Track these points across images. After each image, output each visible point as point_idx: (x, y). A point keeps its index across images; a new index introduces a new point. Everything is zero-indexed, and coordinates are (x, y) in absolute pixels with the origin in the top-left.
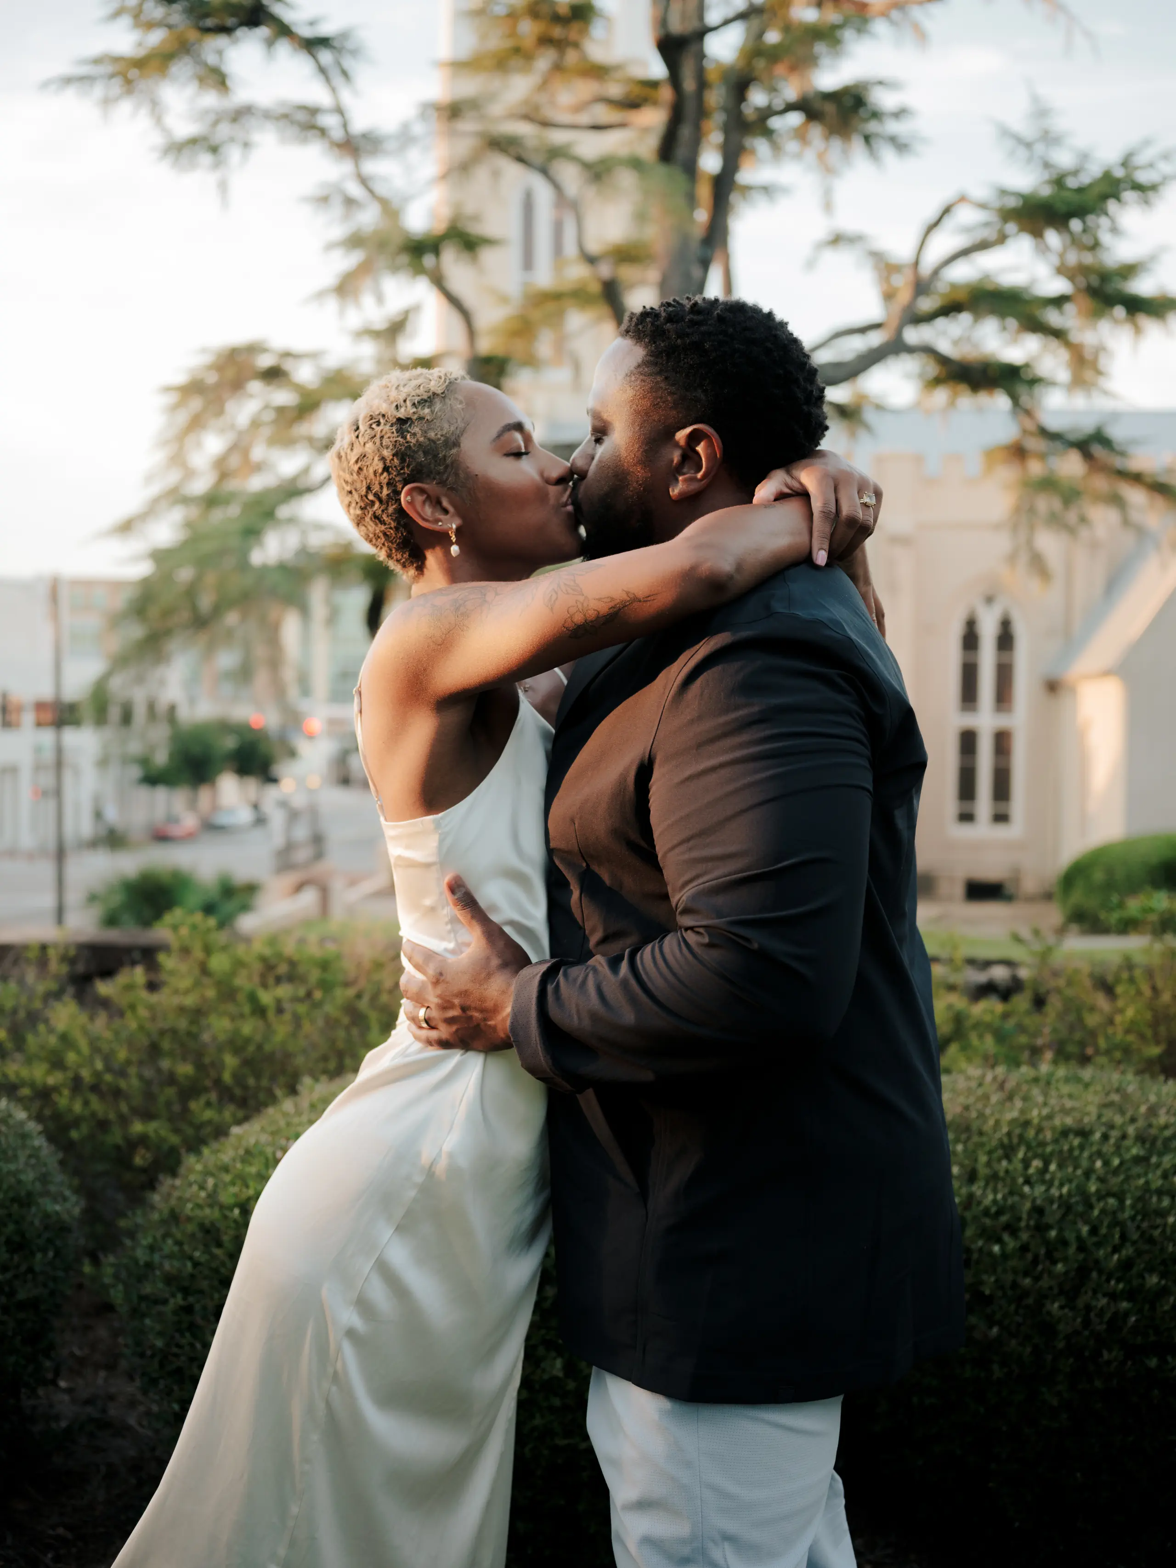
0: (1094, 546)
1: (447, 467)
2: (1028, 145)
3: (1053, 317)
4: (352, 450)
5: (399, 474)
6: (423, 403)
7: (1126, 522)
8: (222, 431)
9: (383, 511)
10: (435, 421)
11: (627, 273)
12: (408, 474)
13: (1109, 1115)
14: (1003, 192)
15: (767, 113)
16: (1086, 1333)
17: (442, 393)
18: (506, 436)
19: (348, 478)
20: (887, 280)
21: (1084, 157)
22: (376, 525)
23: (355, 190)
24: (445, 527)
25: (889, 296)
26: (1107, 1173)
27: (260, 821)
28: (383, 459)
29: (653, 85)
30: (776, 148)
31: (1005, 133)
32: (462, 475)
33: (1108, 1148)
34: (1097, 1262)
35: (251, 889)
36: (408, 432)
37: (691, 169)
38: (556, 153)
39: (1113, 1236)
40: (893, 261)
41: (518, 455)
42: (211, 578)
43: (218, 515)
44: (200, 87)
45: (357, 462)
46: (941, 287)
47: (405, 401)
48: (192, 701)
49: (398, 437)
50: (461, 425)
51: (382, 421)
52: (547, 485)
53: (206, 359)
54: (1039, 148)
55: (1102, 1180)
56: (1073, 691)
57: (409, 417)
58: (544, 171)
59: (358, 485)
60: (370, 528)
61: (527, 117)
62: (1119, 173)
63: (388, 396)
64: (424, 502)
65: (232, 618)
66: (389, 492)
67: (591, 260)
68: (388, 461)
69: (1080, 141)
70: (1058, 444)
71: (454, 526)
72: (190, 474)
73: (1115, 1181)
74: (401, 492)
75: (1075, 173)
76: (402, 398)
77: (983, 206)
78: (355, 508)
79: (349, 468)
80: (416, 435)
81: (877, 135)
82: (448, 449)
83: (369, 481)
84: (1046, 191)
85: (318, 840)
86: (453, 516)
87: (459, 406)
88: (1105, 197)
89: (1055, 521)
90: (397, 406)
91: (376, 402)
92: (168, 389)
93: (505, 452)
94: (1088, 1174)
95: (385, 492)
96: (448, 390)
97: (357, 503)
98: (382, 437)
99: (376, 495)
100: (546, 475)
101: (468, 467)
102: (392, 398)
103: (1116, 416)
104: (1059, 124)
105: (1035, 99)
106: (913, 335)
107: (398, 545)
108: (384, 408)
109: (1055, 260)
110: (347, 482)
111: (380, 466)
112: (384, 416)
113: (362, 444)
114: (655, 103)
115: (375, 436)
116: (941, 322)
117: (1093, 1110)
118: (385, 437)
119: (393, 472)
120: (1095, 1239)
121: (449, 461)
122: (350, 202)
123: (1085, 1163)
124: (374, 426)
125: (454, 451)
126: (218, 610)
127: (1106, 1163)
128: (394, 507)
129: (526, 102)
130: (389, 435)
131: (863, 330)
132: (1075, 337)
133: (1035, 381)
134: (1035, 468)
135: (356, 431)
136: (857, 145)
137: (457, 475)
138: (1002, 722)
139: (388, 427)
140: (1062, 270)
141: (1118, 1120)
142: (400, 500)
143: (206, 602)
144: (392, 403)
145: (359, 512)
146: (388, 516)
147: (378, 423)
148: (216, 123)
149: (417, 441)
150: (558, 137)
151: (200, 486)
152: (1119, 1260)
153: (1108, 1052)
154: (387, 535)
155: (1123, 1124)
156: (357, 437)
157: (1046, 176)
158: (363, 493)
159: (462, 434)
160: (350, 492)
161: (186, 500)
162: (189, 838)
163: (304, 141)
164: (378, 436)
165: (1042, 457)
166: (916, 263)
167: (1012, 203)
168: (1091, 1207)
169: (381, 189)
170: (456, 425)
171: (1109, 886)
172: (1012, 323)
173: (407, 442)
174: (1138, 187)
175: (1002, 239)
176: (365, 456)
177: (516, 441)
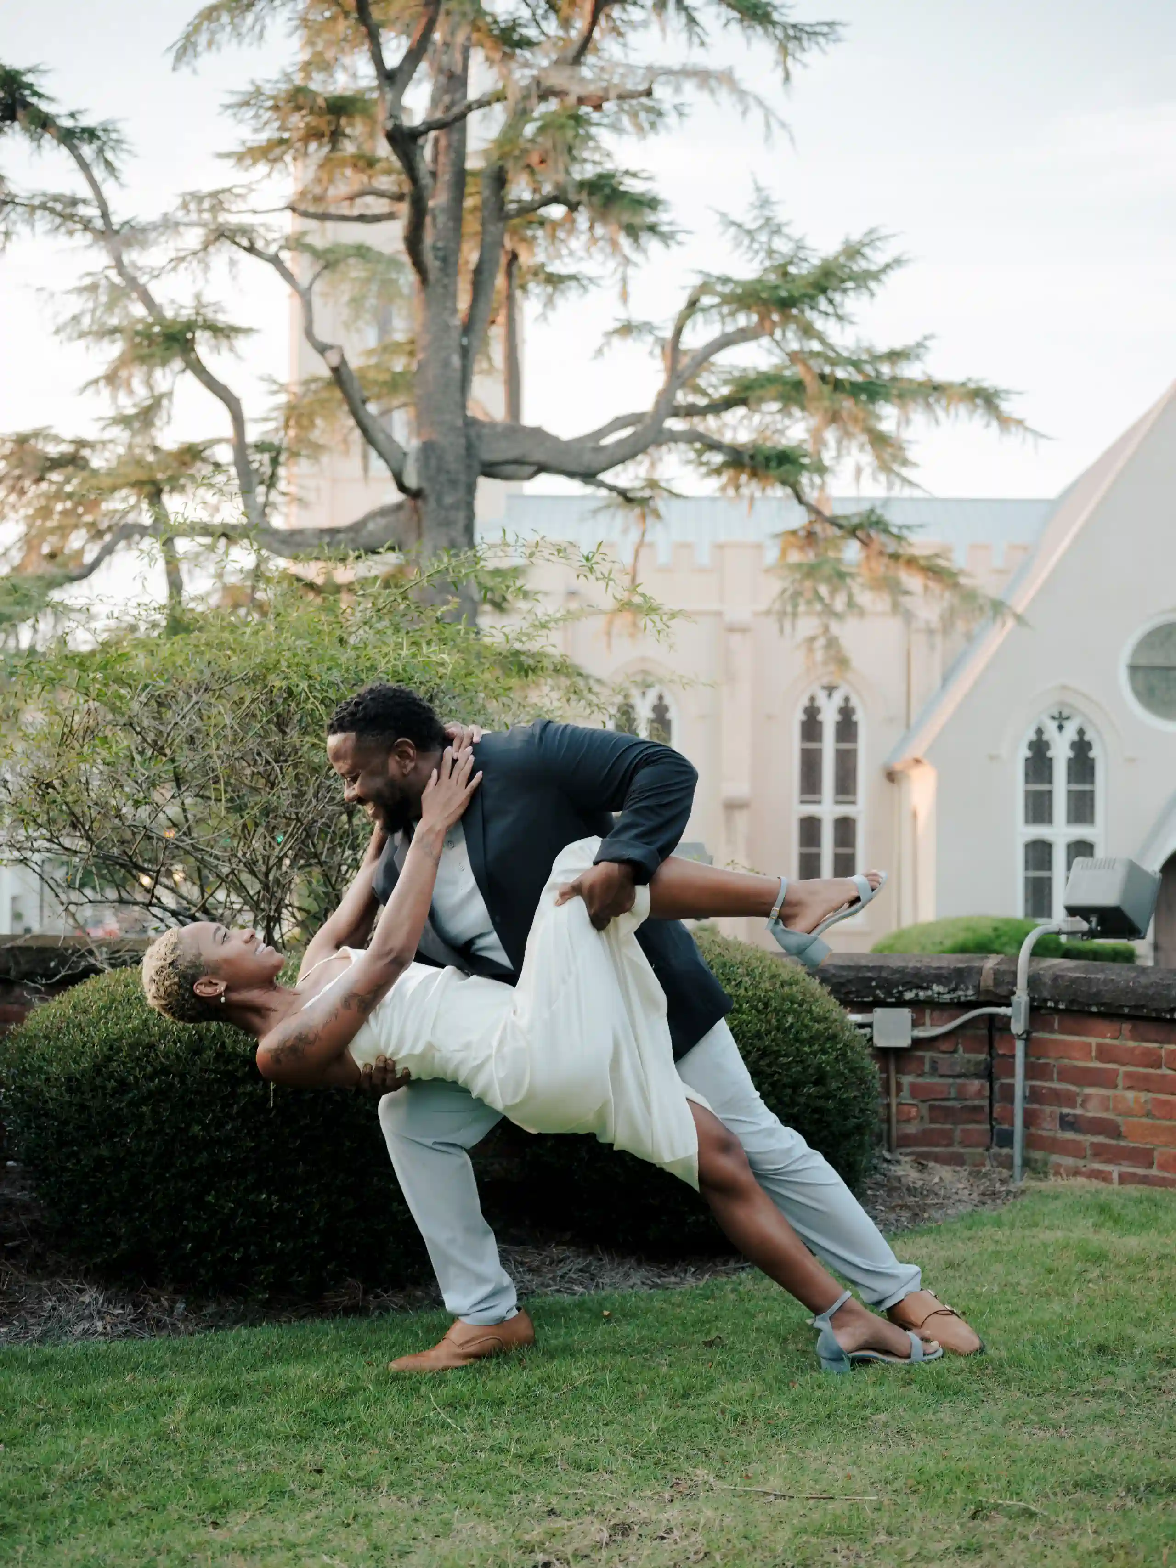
1: (203, 967)
2: (751, 234)
10: (185, 953)
21: (801, 246)
23: (116, 279)
24: (220, 990)
31: (728, 222)
36: (178, 965)
49: (175, 970)
56: (908, 778)
57: (172, 960)
58: (277, 263)
64: (205, 987)
69: (793, 230)
70: (839, 530)
71: (224, 987)
80: (182, 964)
82: (199, 959)
84: (770, 278)
86: (221, 984)
105: (759, 189)
121: (203, 964)
125: (202, 958)
138: (844, 810)
139: (168, 970)
149: (184, 966)
157: (770, 262)
173: (180, 970)
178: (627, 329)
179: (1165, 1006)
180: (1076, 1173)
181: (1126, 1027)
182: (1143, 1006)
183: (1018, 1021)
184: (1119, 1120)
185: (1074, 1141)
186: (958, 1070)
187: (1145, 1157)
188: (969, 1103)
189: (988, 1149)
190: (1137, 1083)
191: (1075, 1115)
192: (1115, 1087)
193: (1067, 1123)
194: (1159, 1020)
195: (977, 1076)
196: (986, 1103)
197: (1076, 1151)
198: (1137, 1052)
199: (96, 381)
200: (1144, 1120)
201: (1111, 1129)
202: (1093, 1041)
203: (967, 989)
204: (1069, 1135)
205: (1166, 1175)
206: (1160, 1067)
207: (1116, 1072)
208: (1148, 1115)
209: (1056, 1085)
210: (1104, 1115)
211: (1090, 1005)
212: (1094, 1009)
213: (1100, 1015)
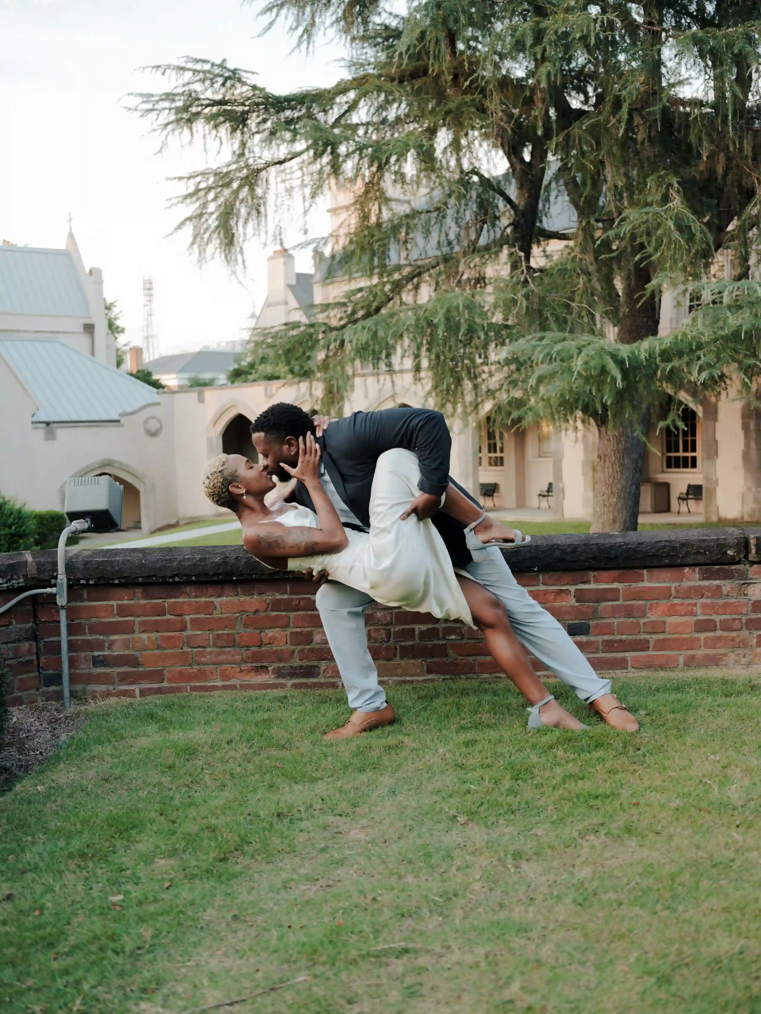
12: (228, 483)
36: (224, 473)
41: (252, 468)
49: (222, 475)
50: (235, 466)
57: (222, 469)
64: (235, 488)
68: (222, 482)
74: (229, 488)
93: (249, 468)
95: (224, 490)
100: (259, 470)
111: (220, 484)
113: (213, 482)
115: (215, 478)
119: (224, 484)
121: (237, 476)
125: (237, 473)
139: (218, 474)
149: (227, 474)
159: (237, 468)
179: (169, 574)
180: (108, 694)
181: (139, 591)
182: (154, 576)
183: (62, 597)
184: (138, 654)
185: (105, 673)
186: (13, 637)
187: (158, 676)
188: (21, 660)
189: (38, 689)
190: (146, 628)
191: (104, 656)
192: (133, 632)
193: (97, 662)
194: (165, 584)
195: (27, 639)
196: (34, 657)
197: (106, 679)
198: (148, 606)
200: (156, 652)
201: (133, 661)
202: (114, 603)
203: (19, 578)
204: (102, 670)
205: (173, 685)
206: (164, 615)
207: (133, 622)
208: (158, 648)
209: (88, 637)
210: (126, 652)
211: (113, 579)
212: (116, 582)
213: (120, 585)
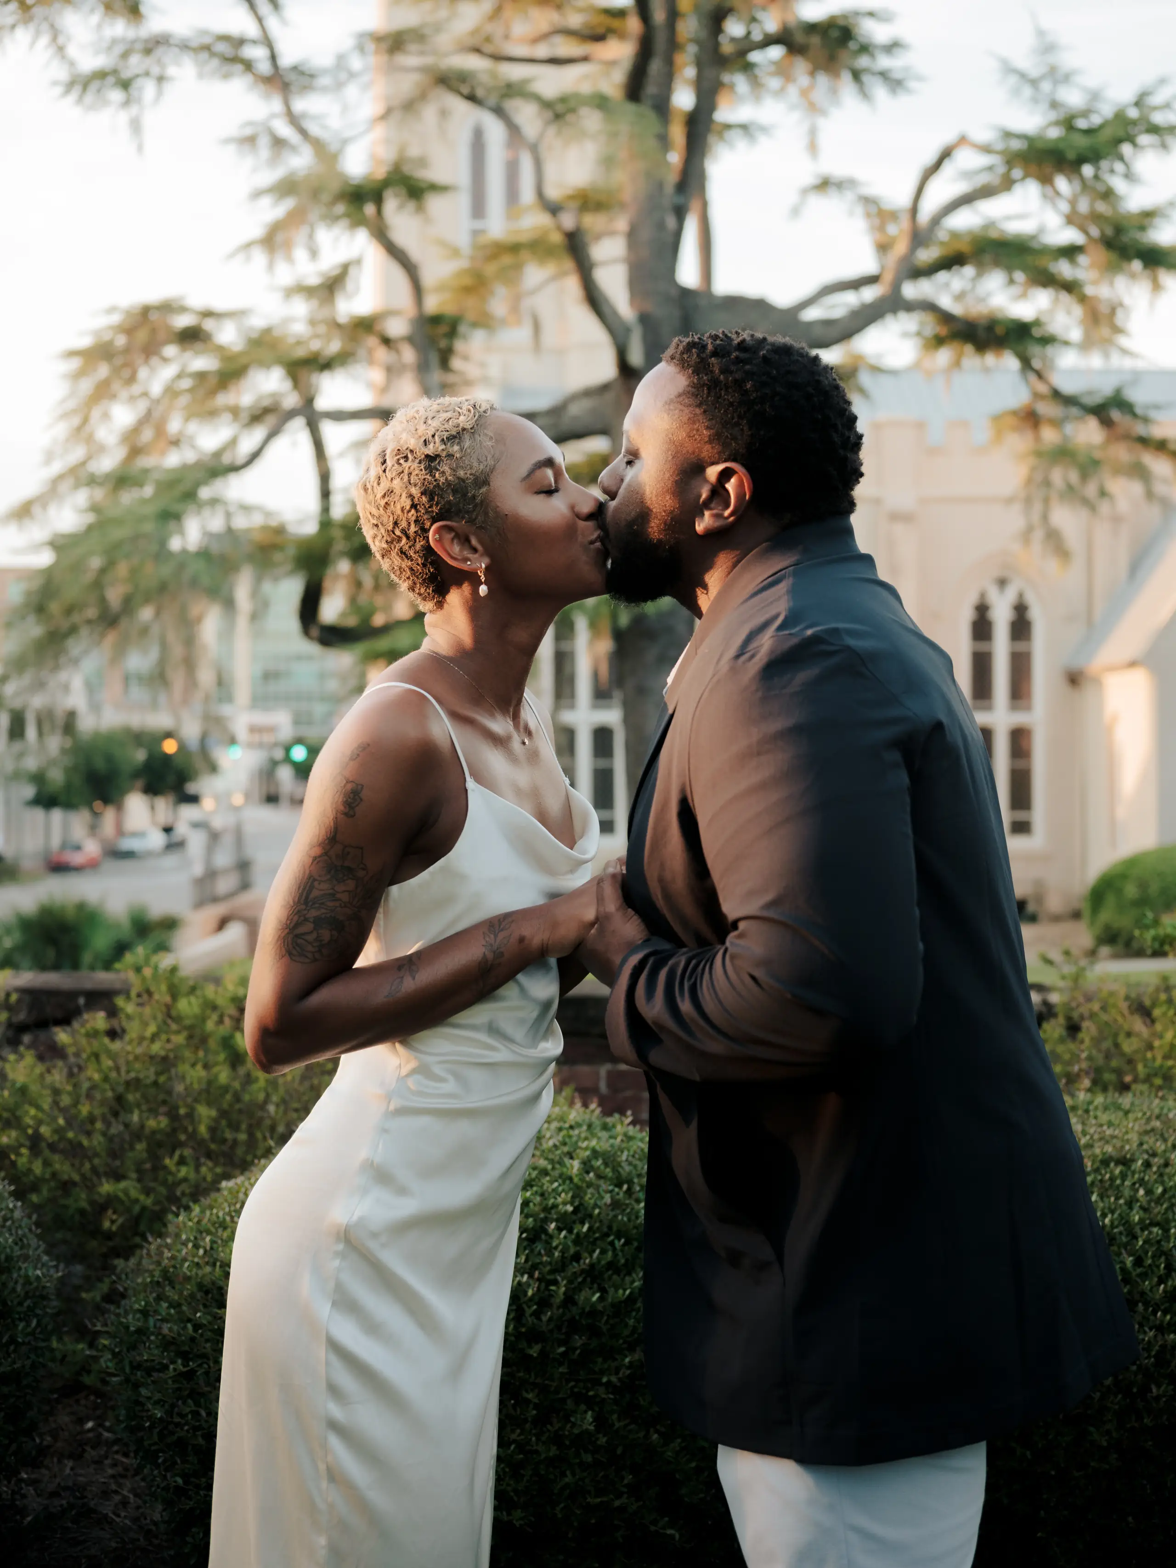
0: (1117, 520)
1: (476, 506)
2: (1034, 83)
3: (1064, 269)
4: (379, 484)
5: (427, 512)
6: (452, 439)
7: (1150, 495)
8: (132, 399)
9: (410, 547)
10: (464, 458)
11: (592, 222)
12: (436, 513)
13: (1150, 1141)
14: (1008, 135)
15: (746, 46)
16: (1134, 1368)
17: (471, 428)
18: (538, 473)
19: (375, 511)
20: (881, 228)
21: (1095, 96)
22: (403, 560)
23: (284, 130)
24: (474, 566)
25: (883, 248)
26: (1149, 1202)
27: (175, 846)
28: (411, 496)
29: (620, 14)
30: (756, 83)
31: (1009, 69)
32: (491, 514)
33: (1150, 1176)
34: (1143, 1293)
35: (170, 924)
36: (437, 470)
37: (662, 108)
38: (512, 90)
39: (1158, 1267)
40: (886, 206)
41: (550, 492)
42: (122, 569)
43: (128, 497)
44: (106, 14)
45: (384, 496)
46: (942, 235)
47: (433, 436)
48: (95, 707)
49: (426, 474)
50: (491, 462)
51: (409, 455)
52: (577, 519)
53: (116, 319)
54: (1046, 86)
55: (1145, 1209)
56: (1097, 682)
57: (437, 453)
58: (499, 111)
59: (385, 519)
60: (396, 562)
61: (477, 50)
62: (1133, 113)
63: (416, 430)
64: (453, 539)
65: (146, 614)
66: (417, 529)
67: (554, 209)
68: (416, 499)
69: (1091, 81)
70: (1074, 411)
71: (483, 566)
72: (96, 449)
73: (1158, 1210)
74: (429, 530)
75: (1085, 113)
76: (430, 433)
77: (986, 149)
78: (381, 541)
79: (375, 501)
80: (445, 472)
81: (866, 70)
82: (477, 488)
83: (396, 517)
84: (1054, 133)
85: (243, 866)
86: (482, 555)
87: (490, 443)
88: (1119, 141)
89: (1071, 493)
90: (425, 441)
91: (404, 436)
92: (72, 354)
93: (536, 490)
94: (1130, 1204)
95: (413, 529)
96: (477, 425)
97: (383, 537)
98: (410, 474)
99: (404, 532)
100: (577, 509)
101: (498, 507)
102: (420, 432)
103: (1137, 376)
104: (1067, 60)
105: (1041, 33)
106: (911, 290)
107: (424, 580)
108: (412, 443)
109: (1065, 207)
110: (373, 516)
111: (408, 503)
112: (411, 451)
113: (390, 479)
114: (621, 35)
115: (403, 472)
116: (942, 276)
117: (1134, 1137)
118: (414, 474)
119: (421, 509)
120: (1139, 1270)
121: (478, 500)
122: (278, 143)
123: (1127, 1193)
124: (402, 461)
125: (483, 490)
126: (129, 605)
127: (1149, 1192)
128: (422, 543)
129: (475, 32)
130: (417, 472)
131: (856, 284)
132: (1089, 290)
133: (1048, 340)
134: (1049, 435)
135: (383, 464)
136: (846, 84)
137: (486, 514)
138: (1019, 719)
139: (416, 465)
140: (1071, 219)
141: (1160, 1147)
142: (428, 537)
143: (114, 596)
144: (420, 437)
145: (385, 546)
146: (415, 553)
147: (406, 458)
148: (125, 55)
149: (446, 479)
150: (515, 72)
151: (107, 464)
152: (1165, 1291)
153: (1148, 1079)
154: (413, 570)
155: (1165, 1151)
156: (384, 471)
157: (1053, 116)
158: (390, 528)
159: (492, 472)
160: (377, 526)
161: (92, 481)
162: (92, 866)
163: (226, 76)
164: (406, 472)
165: (1057, 423)
166: (914, 210)
167: (1016, 145)
168: (1135, 1238)
169: (314, 129)
170: (485, 463)
171: (1142, 902)
172: (1020, 276)
173: (436, 480)
174: (1154, 129)
175: (1007, 184)
176: (392, 492)
177: (547, 478)
178: (825, 185)
199: (248, 246)
